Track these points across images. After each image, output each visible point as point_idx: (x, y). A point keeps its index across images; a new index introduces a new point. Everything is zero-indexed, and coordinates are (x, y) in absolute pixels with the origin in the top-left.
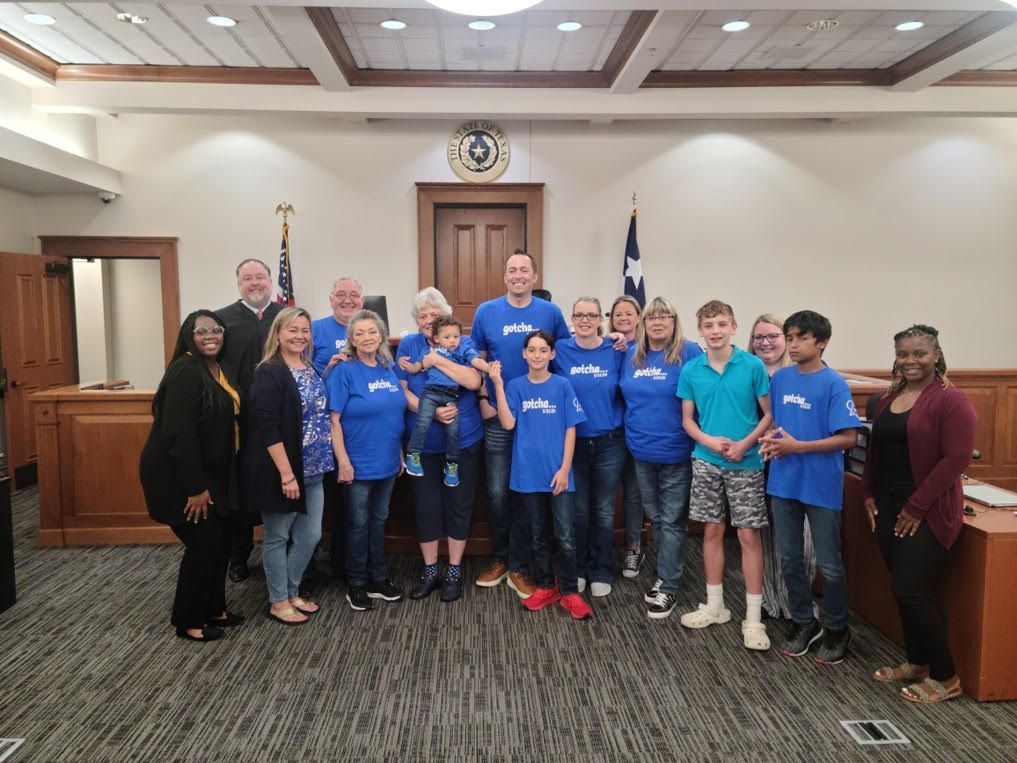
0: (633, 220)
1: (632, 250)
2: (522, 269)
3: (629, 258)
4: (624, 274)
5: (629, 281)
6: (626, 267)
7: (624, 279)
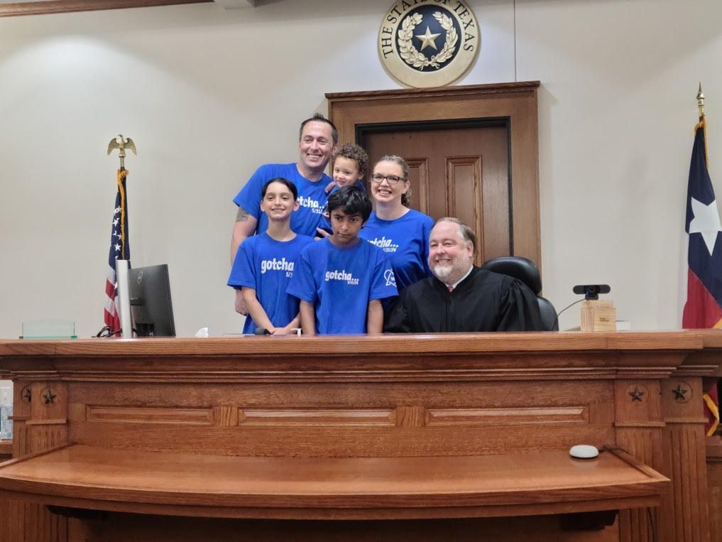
0: (700, 133)
1: (699, 187)
3: (693, 200)
4: (687, 229)
5: (696, 241)
6: (690, 216)
7: (687, 237)
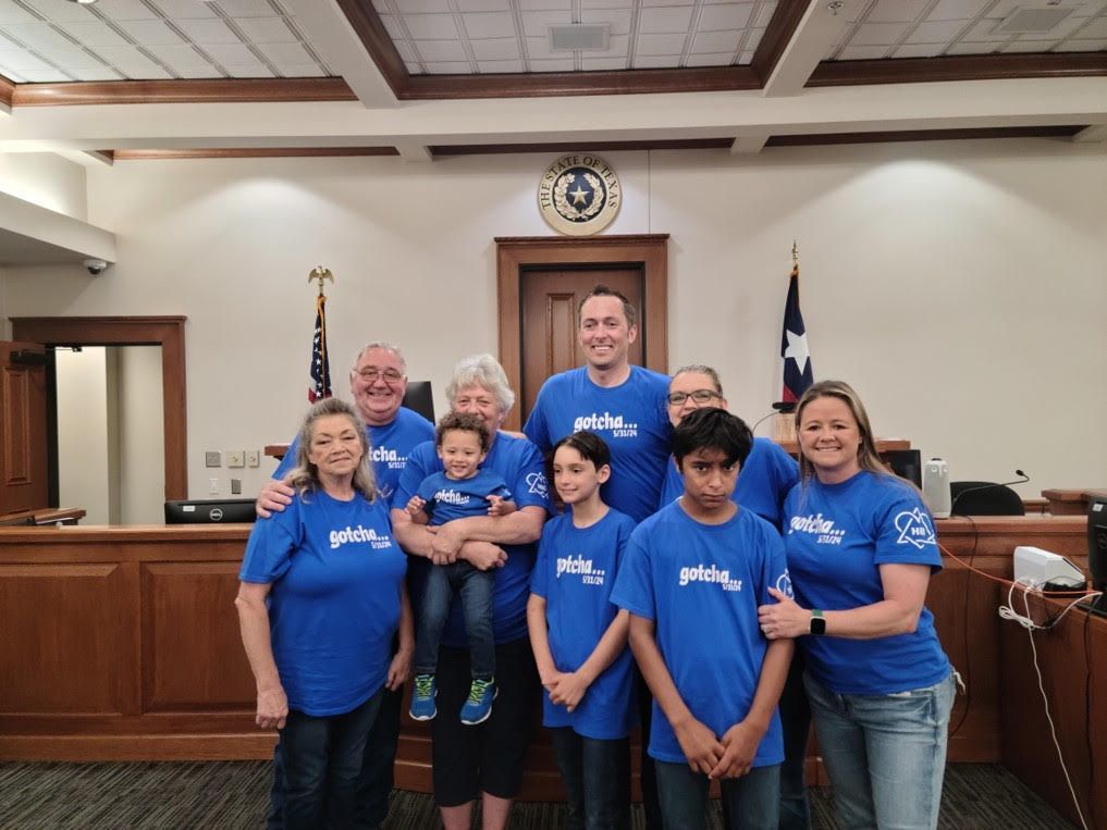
0: (794, 280)
2: (609, 322)
4: (783, 354)
5: (790, 364)
